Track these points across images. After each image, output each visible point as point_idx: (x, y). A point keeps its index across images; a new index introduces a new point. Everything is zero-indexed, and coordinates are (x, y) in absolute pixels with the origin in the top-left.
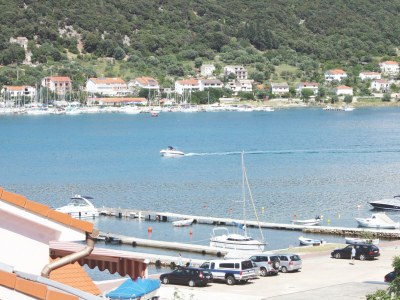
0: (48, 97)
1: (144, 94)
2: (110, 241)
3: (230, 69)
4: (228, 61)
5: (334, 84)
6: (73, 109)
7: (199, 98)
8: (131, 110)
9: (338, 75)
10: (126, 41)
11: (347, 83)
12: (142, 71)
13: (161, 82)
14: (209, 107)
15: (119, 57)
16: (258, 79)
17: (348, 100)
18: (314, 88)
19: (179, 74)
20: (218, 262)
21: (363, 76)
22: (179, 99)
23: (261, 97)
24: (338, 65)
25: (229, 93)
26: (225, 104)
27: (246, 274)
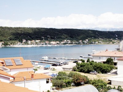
0: (46, 44)
1: (57, 43)
2: (48, 61)
3: (68, 40)
4: (68, 39)
5: (80, 42)
6: (49, 45)
7: (64, 44)
8: (56, 45)
9: (81, 41)
10: (56, 37)
11: (82, 42)
12: (57, 41)
13: (60, 42)
14: (65, 45)
15: (55, 39)
16: (71, 42)
17: (82, 44)
18: (78, 43)
19: (62, 41)
20: (58, 63)
21: (84, 41)
22: (62, 44)
23: (72, 44)
24: (81, 40)
25: (68, 43)
26: (67, 45)
27: (61, 65)
